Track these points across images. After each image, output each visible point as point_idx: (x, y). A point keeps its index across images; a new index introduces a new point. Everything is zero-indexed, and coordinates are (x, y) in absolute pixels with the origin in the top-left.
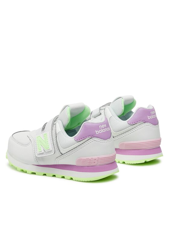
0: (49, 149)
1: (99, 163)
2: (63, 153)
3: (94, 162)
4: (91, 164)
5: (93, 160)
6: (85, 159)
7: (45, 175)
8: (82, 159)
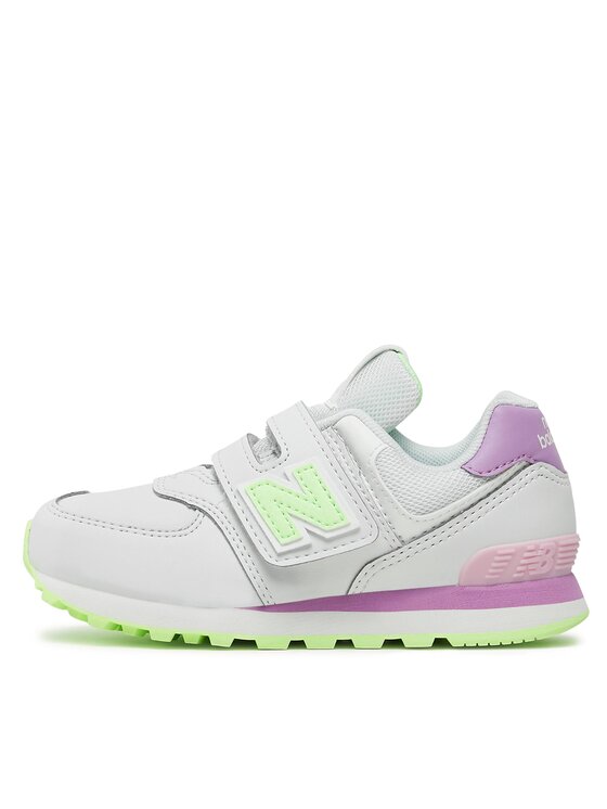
0: (348, 525)
1: (558, 568)
2: (406, 537)
3: (544, 564)
4: (532, 573)
5: (540, 552)
6: (513, 551)
7: (297, 644)
8: (500, 552)
